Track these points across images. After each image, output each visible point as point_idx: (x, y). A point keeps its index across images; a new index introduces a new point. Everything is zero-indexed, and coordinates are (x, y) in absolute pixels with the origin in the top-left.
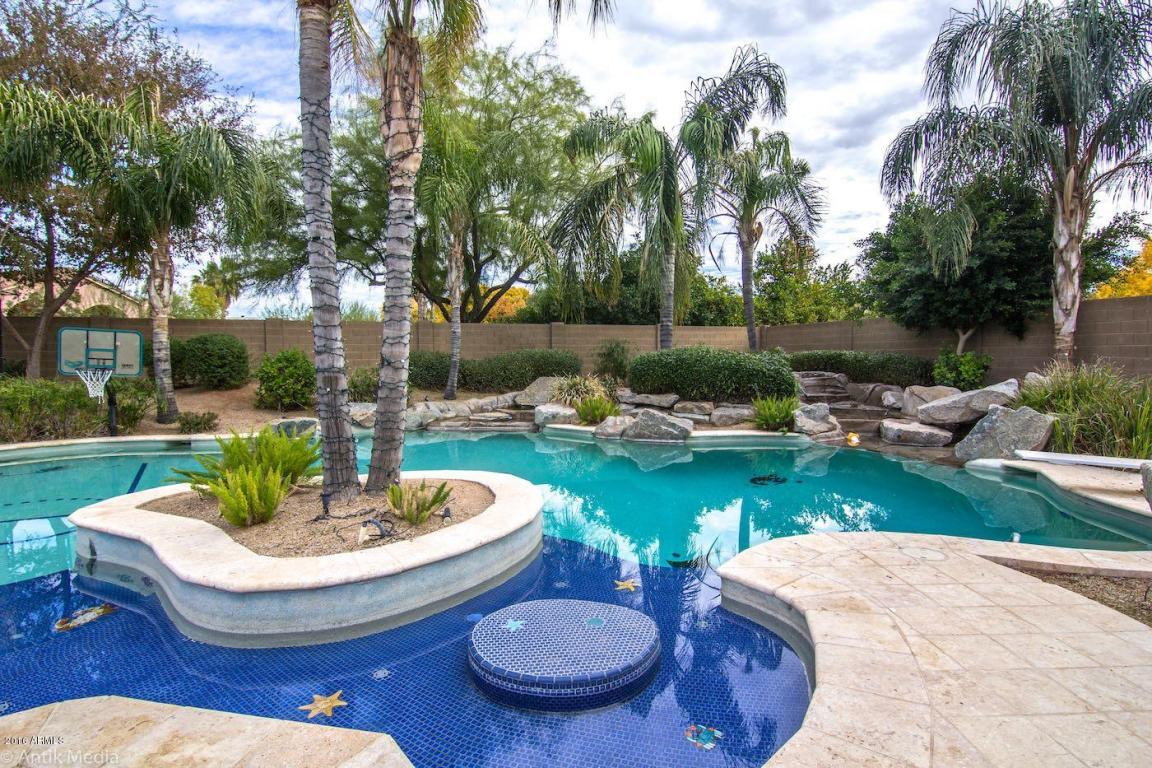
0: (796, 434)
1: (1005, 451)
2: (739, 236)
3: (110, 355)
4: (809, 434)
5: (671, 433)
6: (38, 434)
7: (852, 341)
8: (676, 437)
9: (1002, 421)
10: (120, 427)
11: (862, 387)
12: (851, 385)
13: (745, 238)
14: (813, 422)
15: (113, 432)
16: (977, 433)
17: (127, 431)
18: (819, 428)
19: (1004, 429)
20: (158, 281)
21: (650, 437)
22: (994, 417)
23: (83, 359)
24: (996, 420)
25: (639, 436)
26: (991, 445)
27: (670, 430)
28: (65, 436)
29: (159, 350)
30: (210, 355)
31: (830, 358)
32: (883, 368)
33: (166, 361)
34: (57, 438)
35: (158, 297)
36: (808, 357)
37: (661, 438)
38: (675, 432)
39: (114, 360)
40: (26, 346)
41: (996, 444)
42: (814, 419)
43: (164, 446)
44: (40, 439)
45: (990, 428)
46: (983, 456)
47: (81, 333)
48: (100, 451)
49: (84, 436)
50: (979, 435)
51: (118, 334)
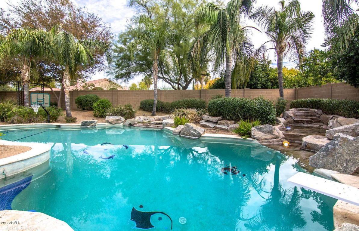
0: (251, 139)
1: (339, 166)
2: (276, 49)
3: (42, 101)
4: (258, 139)
5: (194, 134)
6: (30, 121)
7: (331, 94)
8: (195, 136)
9: (340, 145)
10: (51, 120)
11: (328, 117)
12: (323, 115)
13: (278, 50)
14: (262, 134)
15: (49, 122)
16: (323, 151)
17: (53, 121)
18: (265, 137)
19: (341, 150)
20: (65, 79)
21: (186, 135)
22: (336, 142)
23: (36, 102)
24: (337, 144)
25: (183, 134)
26: (331, 161)
27: (194, 132)
28: (36, 122)
29: (66, 99)
30: (87, 101)
31: (315, 102)
32: (338, 107)
33: (68, 102)
34: (34, 123)
35: (65, 84)
36: (304, 102)
37: (190, 136)
38: (196, 134)
39: (43, 102)
40: (57, 98)
41: (334, 160)
42: (263, 132)
43: (55, 126)
44: (30, 123)
45: (332, 149)
46: (324, 167)
47: (35, 95)
48: (42, 127)
49: (41, 123)
50: (325, 153)
51: (44, 95)
